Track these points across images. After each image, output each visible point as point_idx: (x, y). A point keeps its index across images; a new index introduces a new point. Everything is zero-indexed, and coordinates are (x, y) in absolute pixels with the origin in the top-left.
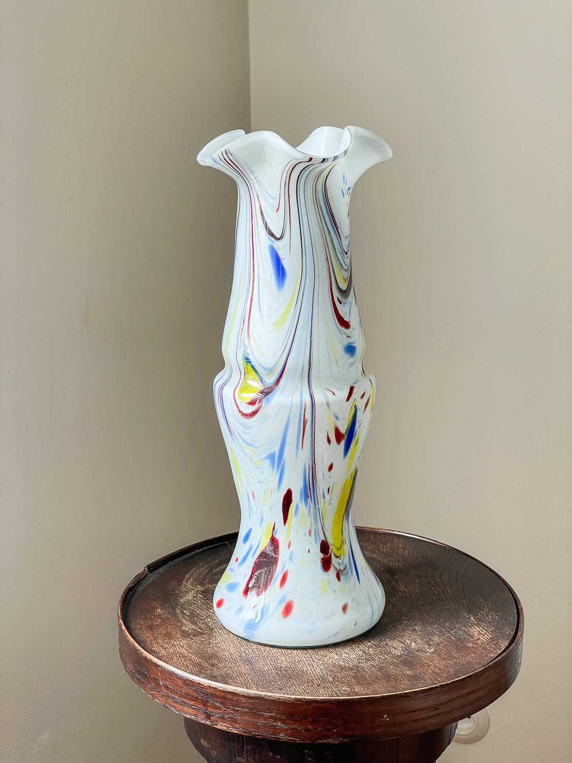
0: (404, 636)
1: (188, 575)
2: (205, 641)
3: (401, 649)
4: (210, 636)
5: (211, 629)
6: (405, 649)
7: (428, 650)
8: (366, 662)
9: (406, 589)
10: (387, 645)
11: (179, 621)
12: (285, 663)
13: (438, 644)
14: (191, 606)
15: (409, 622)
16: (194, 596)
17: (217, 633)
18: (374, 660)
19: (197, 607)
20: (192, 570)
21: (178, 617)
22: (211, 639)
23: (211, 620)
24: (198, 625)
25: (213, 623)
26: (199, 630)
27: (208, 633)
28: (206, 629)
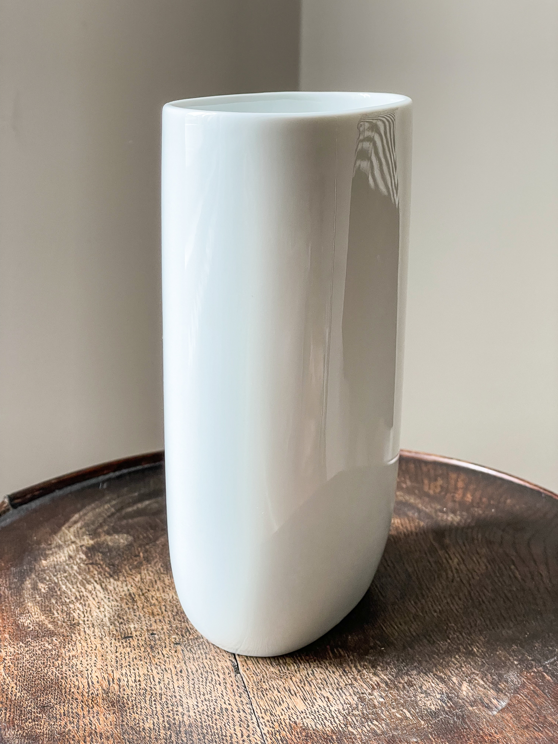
0: (448, 666)
1: (77, 516)
2: (51, 651)
3: (439, 696)
4: (66, 639)
5: (73, 626)
6: (448, 697)
7: (495, 701)
8: (362, 723)
9: (462, 566)
10: (410, 684)
11: (21, 604)
12: (192, 714)
13: (517, 691)
14: (54, 576)
15: (461, 634)
16: (70, 557)
17: (82, 634)
18: (378, 718)
19: (67, 577)
20: (88, 508)
21: (21, 596)
22: (64, 648)
23: (80, 606)
24: (54, 614)
25: (83, 612)
26: (50, 626)
27: (65, 632)
28: (64, 624)
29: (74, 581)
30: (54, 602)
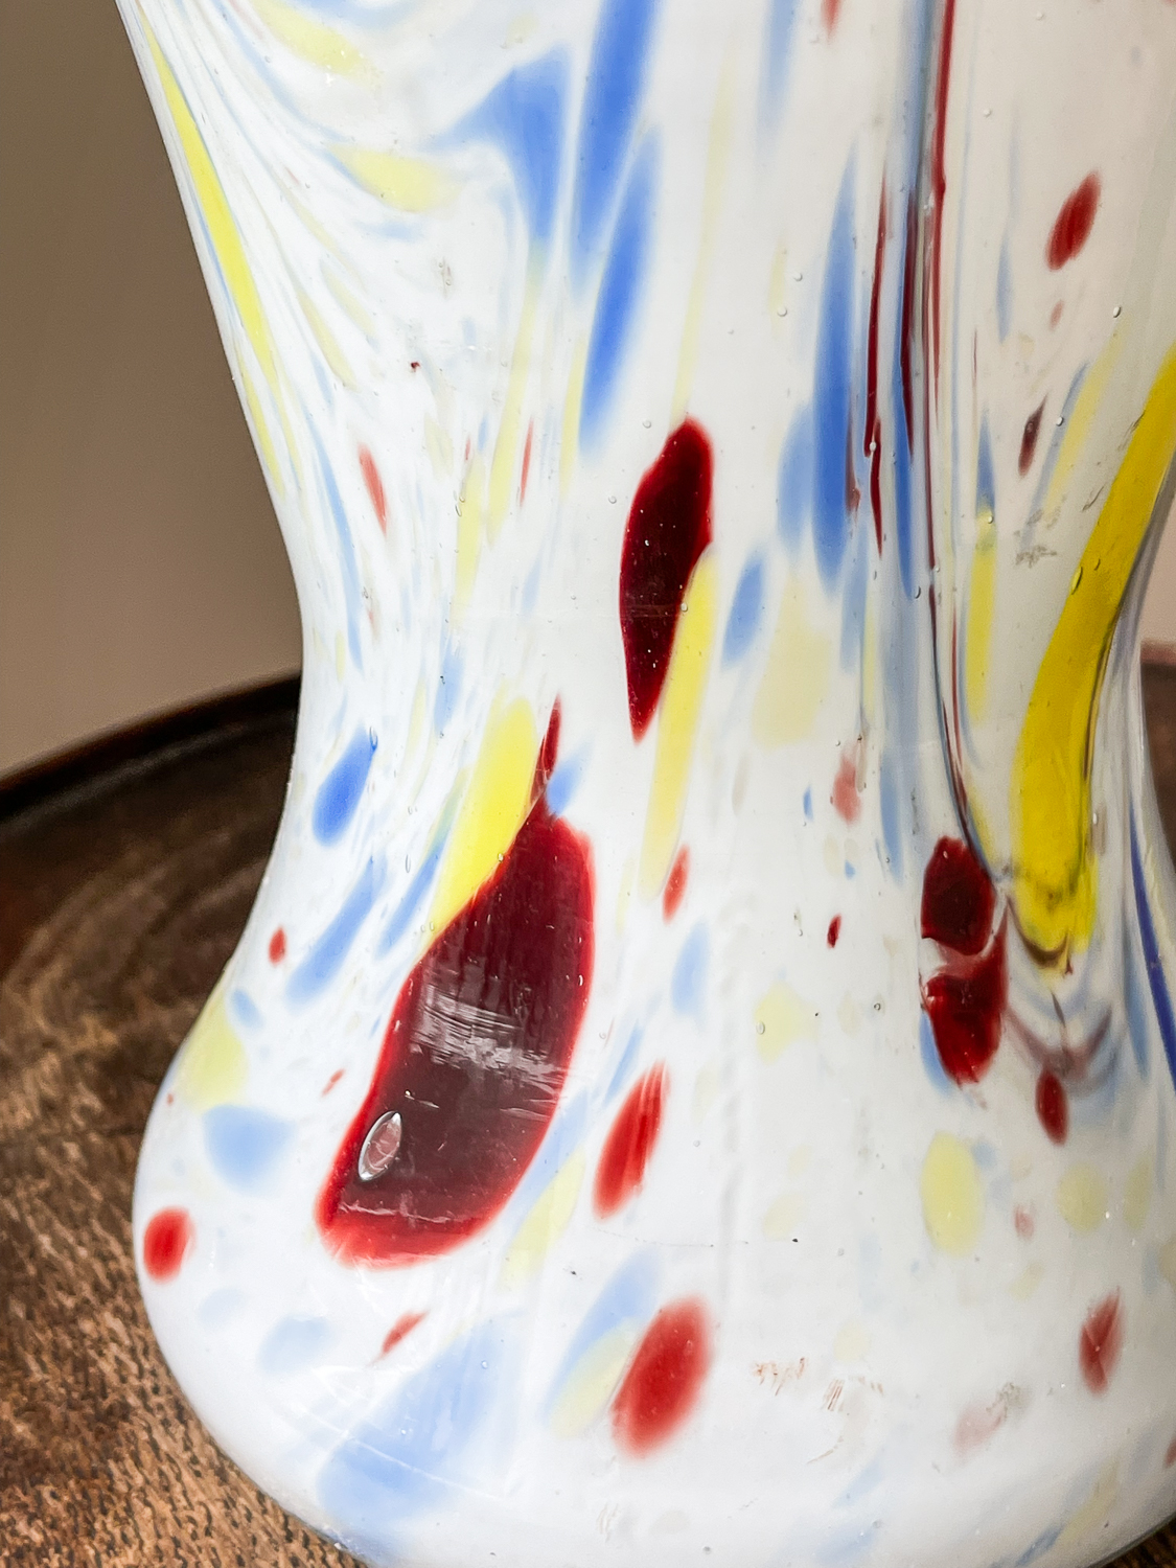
5: (108, 1420)
16: (48, 1106)
20: (77, 900)
22: (91, 1533)
23: (117, 1325)
24: (27, 1372)
25: (132, 1351)
26: (20, 1429)
27: (81, 1455)
28: (74, 1416)
29: (78, 1209)
30: (21, 1315)
